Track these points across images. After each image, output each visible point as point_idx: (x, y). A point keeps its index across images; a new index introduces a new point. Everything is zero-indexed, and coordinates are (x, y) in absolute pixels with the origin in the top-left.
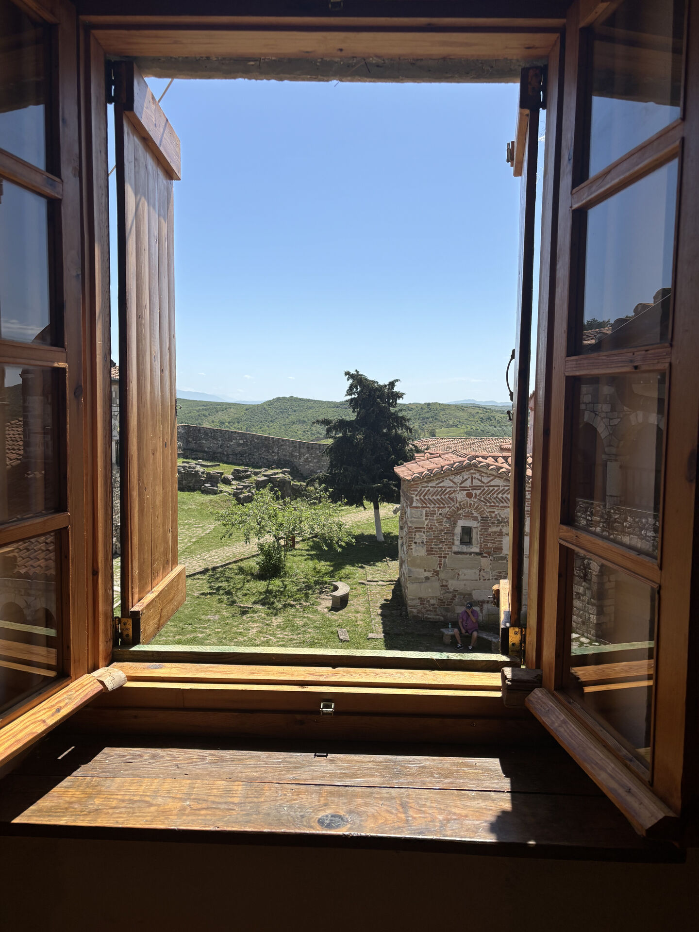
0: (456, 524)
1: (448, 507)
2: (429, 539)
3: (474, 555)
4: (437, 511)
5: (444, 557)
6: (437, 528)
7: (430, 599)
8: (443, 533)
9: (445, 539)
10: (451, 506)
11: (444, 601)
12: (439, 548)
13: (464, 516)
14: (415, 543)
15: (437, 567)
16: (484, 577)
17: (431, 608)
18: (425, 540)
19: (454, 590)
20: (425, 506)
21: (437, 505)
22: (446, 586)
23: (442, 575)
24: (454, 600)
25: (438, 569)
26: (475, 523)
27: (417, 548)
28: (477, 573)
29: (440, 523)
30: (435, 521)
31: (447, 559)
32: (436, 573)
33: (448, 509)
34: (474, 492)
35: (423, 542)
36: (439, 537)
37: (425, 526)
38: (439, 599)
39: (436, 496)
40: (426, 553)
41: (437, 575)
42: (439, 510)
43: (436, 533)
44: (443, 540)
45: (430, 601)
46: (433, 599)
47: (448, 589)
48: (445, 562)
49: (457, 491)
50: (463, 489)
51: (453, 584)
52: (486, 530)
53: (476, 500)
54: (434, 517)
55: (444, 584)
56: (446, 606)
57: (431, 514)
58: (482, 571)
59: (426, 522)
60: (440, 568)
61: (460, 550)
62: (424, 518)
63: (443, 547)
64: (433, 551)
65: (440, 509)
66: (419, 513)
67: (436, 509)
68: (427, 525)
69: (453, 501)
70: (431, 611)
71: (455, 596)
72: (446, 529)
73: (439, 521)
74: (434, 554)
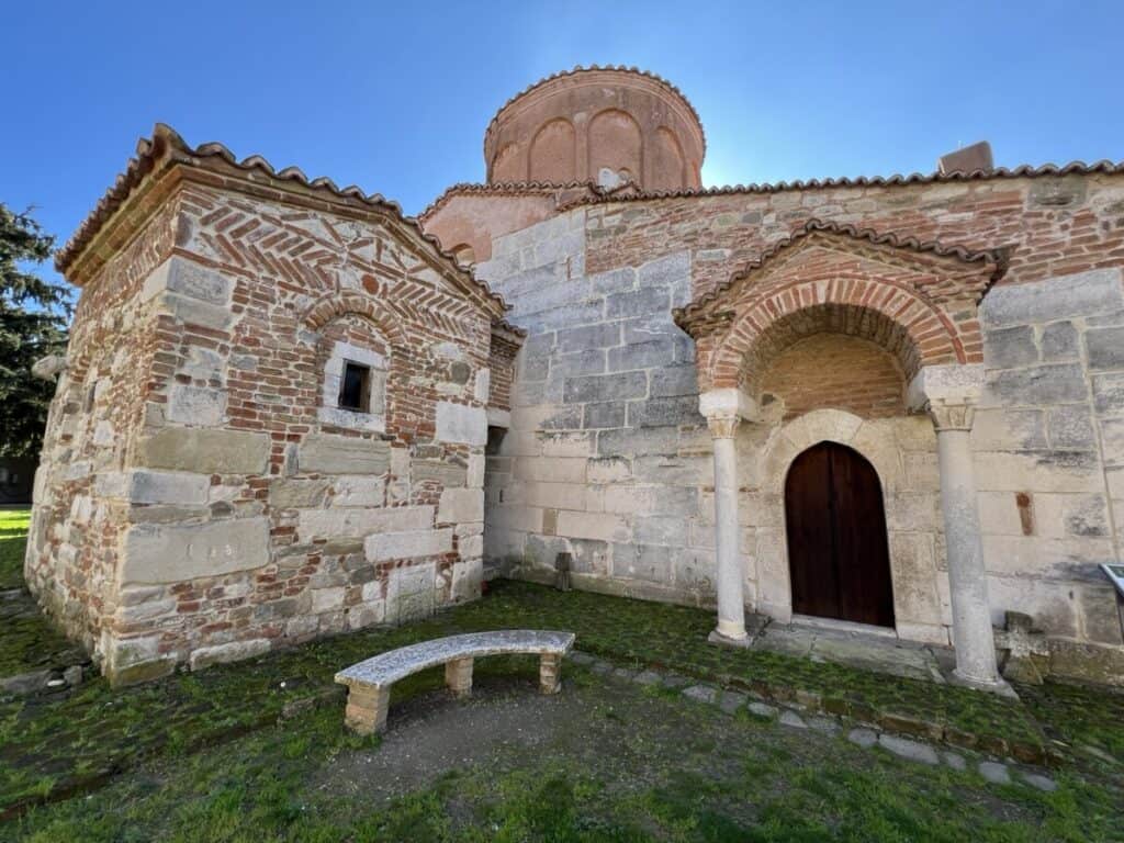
0: (329, 350)
1: (315, 295)
2: (244, 376)
3: (376, 440)
4: (278, 294)
5: (291, 438)
6: (272, 346)
7: (226, 583)
8: (292, 364)
9: (298, 384)
10: (323, 294)
11: (279, 581)
12: (275, 409)
13: (354, 336)
14: (185, 379)
15: (265, 471)
16: (395, 497)
17: (226, 618)
18: (225, 378)
19: (315, 542)
20: (239, 266)
21: (280, 278)
22: (291, 529)
23: (279, 497)
24: (314, 570)
25: (269, 476)
26: (380, 357)
27: (190, 399)
28: (379, 485)
29: (288, 332)
30: (271, 324)
31: (299, 445)
32: (259, 489)
33: (312, 301)
34: (382, 280)
35: (216, 382)
36: (280, 373)
37: (229, 329)
38: (262, 579)
39: (280, 249)
40: (226, 420)
41: (261, 495)
42: (285, 295)
43: (270, 359)
44: (293, 386)
45: (227, 589)
46: (239, 580)
47: (296, 539)
48: (293, 454)
49: (341, 259)
50: (357, 262)
51: (312, 524)
52: (405, 380)
53: (384, 302)
54: (266, 307)
55: (283, 523)
56: (284, 598)
57: (256, 295)
58: (392, 482)
59: (236, 319)
60: (275, 470)
61: (337, 423)
62: (230, 304)
63: (291, 407)
64: (253, 415)
65: (291, 293)
66: (210, 281)
67: (277, 288)
68: (238, 329)
69: (329, 283)
70: (225, 626)
71: (316, 560)
72: (302, 356)
73: (283, 326)
74: (259, 426)
